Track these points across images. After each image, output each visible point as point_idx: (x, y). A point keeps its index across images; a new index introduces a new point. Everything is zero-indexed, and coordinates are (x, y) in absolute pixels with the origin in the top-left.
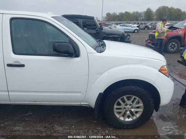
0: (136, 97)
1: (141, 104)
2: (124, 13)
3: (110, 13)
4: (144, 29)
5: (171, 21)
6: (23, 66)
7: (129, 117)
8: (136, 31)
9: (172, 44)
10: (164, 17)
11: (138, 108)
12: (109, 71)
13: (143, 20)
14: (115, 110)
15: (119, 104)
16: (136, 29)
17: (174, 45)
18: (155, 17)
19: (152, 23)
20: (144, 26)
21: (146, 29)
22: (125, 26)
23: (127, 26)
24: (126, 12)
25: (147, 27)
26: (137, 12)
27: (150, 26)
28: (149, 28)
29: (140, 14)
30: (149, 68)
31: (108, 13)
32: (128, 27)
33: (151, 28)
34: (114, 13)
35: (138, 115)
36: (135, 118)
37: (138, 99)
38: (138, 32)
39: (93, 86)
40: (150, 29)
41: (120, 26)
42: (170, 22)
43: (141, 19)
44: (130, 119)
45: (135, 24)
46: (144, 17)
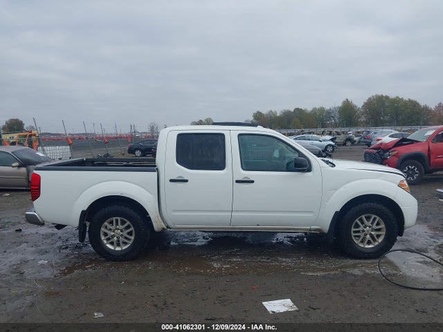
0: (376, 216)
1: (383, 226)
2: (292, 110)
3: (261, 113)
4: (344, 144)
5: (400, 126)
6: (253, 182)
7: (369, 243)
8: (330, 149)
9: (408, 168)
10: (382, 118)
11: (379, 230)
12: (345, 186)
13: (336, 125)
14: (353, 234)
15: (357, 226)
16: (330, 145)
17: (413, 170)
18: (363, 119)
19: (359, 132)
20: (344, 139)
21: (349, 143)
22: (305, 139)
23: (309, 140)
24: (297, 110)
25: (349, 139)
26: (322, 109)
27: (356, 139)
28: (355, 141)
29: (329, 112)
30: (385, 182)
31: (258, 112)
32: (312, 140)
33: (359, 142)
34: (271, 111)
35: (380, 240)
36: (376, 243)
37: (378, 218)
38: (333, 150)
39: (327, 203)
40: (357, 145)
41: (296, 139)
42: (399, 128)
43: (331, 124)
44: (371, 246)
45: (323, 133)
46: (339, 118)
